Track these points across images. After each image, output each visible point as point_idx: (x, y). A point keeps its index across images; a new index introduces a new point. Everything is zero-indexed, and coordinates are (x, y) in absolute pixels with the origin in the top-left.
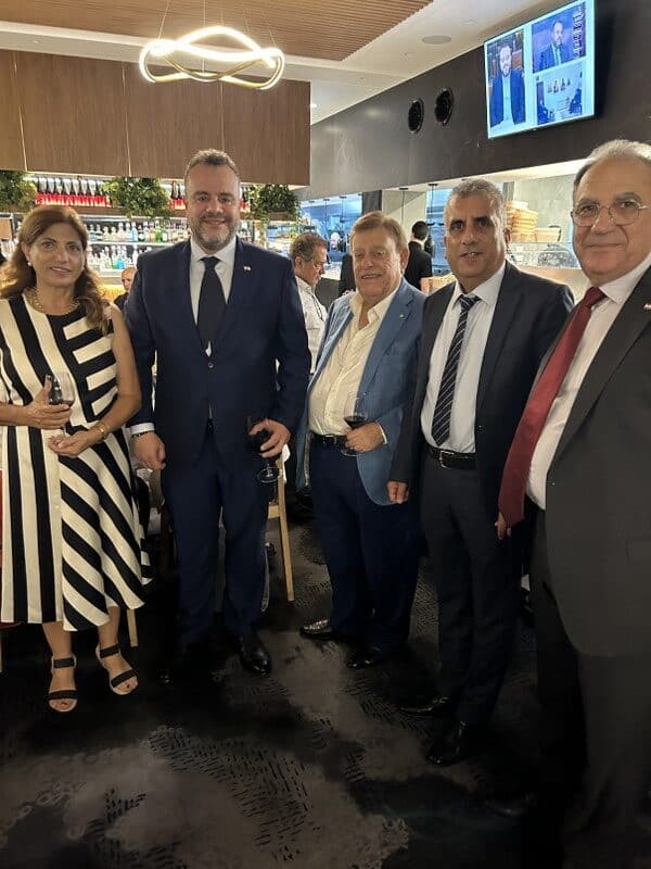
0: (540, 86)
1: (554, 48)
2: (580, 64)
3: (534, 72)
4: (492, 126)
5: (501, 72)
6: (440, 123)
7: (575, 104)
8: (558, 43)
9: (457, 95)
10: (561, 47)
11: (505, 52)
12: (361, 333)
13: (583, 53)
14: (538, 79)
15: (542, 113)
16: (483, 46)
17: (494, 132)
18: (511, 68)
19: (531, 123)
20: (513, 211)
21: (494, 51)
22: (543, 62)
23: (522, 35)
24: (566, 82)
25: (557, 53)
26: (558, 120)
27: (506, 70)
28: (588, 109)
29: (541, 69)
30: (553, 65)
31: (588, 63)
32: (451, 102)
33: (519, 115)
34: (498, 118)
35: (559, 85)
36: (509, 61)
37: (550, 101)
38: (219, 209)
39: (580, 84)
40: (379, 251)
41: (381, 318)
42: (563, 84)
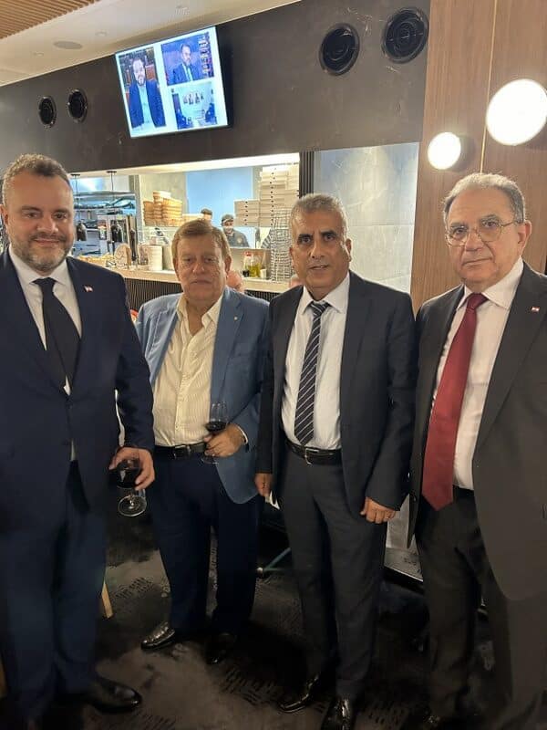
0: (175, 97)
1: (185, 67)
2: (210, 83)
3: (168, 84)
4: (133, 126)
5: (136, 82)
6: (76, 121)
7: (210, 115)
8: (188, 64)
9: (90, 97)
10: (191, 67)
11: (138, 65)
12: (194, 339)
13: (211, 74)
14: (173, 91)
15: (181, 120)
16: (113, 56)
17: (136, 133)
18: (146, 79)
19: (171, 126)
20: (161, 200)
21: (127, 61)
22: (176, 77)
23: (153, 52)
24: (199, 96)
25: (188, 72)
26: (196, 126)
27: (141, 80)
28: (222, 119)
29: (175, 83)
30: (186, 81)
31: (217, 82)
32: (84, 102)
33: (159, 119)
34: (138, 120)
35: (194, 98)
36: (143, 73)
37: (187, 111)
38: (54, 228)
39: (212, 100)
40: (210, 257)
41: (216, 321)
42: (197, 98)
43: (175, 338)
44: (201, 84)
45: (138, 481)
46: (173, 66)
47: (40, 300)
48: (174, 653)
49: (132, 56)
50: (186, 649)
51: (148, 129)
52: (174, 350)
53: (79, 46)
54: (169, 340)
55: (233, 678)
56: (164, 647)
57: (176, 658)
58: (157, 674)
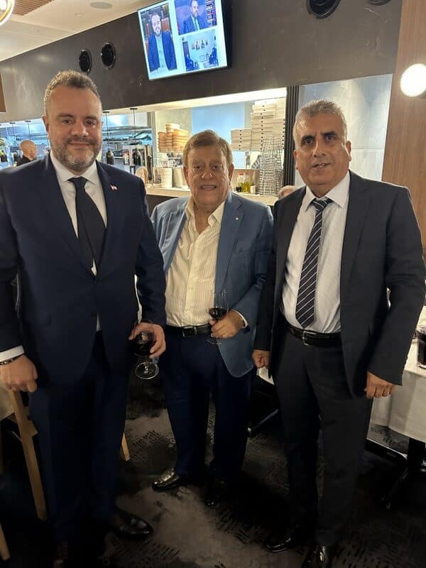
0: (185, 44)
1: (193, 19)
2: (213, 30)
3: (180, 34)
4: (151, 71)
5: (154, 33)
6: (107, 68)
7: (213, 58)
8: (196, 15)
9: (118, 48)
10: (198, 18)
11: (155, 19)
12: (201, 237)
13: (215, 23)
14: (183, 39)
15: (188, 63)
16: (137, 13)
17: (153, 76)
18: (162, 31)
19: (181, 69)
20: (172, 131)
21: (147, 17)
22: (186, 27)
23: (168, 6)
24: (204, 42)
25: (196, 22)
26: (202, 68)
27: (158, 31)
28: (222, 61)
29: (185, 32)
30: (194, 30)
31: (219, 30)
32: (113, 53)
33: (171, 64)
34: (155, 65)
35: (200, 44)
36: (160, 25)
37: (195, 55)
38: (85, 132)
39: (215, 45)
40: (217, 164)
41: (219, 220)
42: (203, 44)
43: (184, 235)
44: (206, 32)
45: (152, 351)
46: (184, 18)
47: (74, 195)
48: (179, 494)
49: (151, 12)
50: (188, 491)
51: (163, 72)
52: (183, 246)
53: (109, 6)
54: (178, 237)
55: (227, 518)
56: (170, 488)
57: (180, 498)
58: (166, 510)
